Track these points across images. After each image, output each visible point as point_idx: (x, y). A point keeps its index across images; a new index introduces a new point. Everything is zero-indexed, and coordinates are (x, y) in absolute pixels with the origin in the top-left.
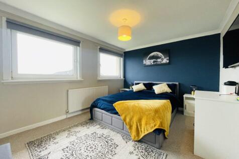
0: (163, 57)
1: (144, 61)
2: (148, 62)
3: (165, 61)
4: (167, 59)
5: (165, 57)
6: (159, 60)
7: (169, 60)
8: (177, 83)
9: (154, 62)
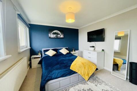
0: (61, 34)
1: (49, 35)
2: (52, 36)
3: (62, 36)
4: (63, 36)
5: (62, 35)
6: (59, 35)
7: (64, 36)
8: (67, 48)
9: (56, 36)
